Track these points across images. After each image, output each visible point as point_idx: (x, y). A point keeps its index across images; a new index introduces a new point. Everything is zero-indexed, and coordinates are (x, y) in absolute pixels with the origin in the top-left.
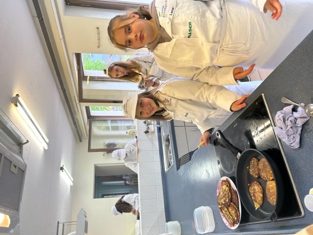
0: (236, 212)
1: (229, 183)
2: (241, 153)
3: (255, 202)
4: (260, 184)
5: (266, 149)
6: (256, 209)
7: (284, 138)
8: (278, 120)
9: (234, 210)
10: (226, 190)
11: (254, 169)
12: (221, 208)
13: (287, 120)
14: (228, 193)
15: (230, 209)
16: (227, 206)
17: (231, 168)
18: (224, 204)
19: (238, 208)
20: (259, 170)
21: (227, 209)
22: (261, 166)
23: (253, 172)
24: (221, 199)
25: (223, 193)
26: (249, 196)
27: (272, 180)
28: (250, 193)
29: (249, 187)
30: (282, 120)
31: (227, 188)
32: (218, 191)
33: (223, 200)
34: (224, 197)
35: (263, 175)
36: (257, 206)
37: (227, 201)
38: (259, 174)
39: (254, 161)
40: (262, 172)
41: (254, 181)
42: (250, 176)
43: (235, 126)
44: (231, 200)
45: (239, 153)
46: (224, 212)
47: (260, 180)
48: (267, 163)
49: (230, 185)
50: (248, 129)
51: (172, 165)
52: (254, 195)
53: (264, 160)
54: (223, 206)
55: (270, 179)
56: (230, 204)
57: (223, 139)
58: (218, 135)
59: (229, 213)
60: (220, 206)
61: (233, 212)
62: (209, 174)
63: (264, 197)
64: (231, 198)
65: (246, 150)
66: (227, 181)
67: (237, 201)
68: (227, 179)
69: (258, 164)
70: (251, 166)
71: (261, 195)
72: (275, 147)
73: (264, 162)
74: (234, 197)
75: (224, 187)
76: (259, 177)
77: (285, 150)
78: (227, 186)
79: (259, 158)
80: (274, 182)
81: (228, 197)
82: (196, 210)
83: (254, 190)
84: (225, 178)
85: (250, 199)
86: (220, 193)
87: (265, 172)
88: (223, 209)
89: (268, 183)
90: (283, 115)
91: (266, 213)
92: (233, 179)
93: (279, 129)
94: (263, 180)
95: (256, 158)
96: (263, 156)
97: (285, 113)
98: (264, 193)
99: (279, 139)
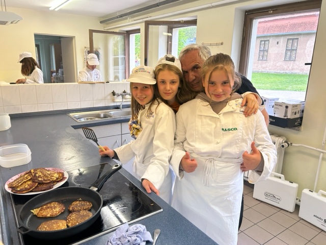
0: (26, 189)
1: (61, 180)
2: (97, 191)
3: (40, 209)
4: (62, 213)
5: (103, 217)
6: (32, 211)
7: (116, 234)
8: (136, 226)
9: (29, 187)
10: (53, 178)
11: (79, 206)
12: (30, 172)
13: (137, 236)
14: (49, 180)
15: (29, 183)
16: (34, 179)
17: (78, 182)
18: (35, 176)
19: (31, 191)
20: (79, 211)
21: (30, 180)
22: (85, 213)
23: (76, 205)
24: (41, 172)
25: (49, 174)
26: (46, 202)
27: (67, 225)
28: (50, 203)
29: (58, 202)
30: (136, 231)
31: (55, 179)
32: (50, 169)
33: (40, 174)
34: (45, 175)
35: (73, 216)
36: (35, 211)
37: (40, 179)
38: (74, 211)
39: (88, 205)
40: (77, 215)
41: (65, 206)
42: (71, 202)
43: (126, 183)
44: (41, 183)
45: (97, 189)
46: (26, 176)
47: (66, 213)
48: (87, 219)
49: (58, 182)
50: (123, 197)
51: (78, 120)
52: (48, 208)
53: (91, 215)
54: (33, 174)
55: (69, 223)
56: (36, 182)
57: (112, 171)
58: (116, 166)
59: (25, 182)
60: (32, 171)
61: (26, 186)
62: (69, 159)
63: (46, 219)
64: (44, 184)
65: (101, 196)
66: (63, 178)
67: (40, 189)
68: (66, 178)
69: (86, 209)
70: (83, 203)
71: (49, 215)
72: (105, 226)
73: (89, 216)
74: (45, 186)
75: (56, 175)
76: (70, 212)
77: (103, 237)
78: (57, 179)
79: (92, 210)
80: (66, 227)
81: (44, 180)
82: (26, 146)
83: (55, 208)
84: (66, 175)
85: (44, 204)
86: (48, 171)
87: (76, 218)
88: (29, 175)
89: (64, 222)
90: (142, 231)
91: (27, 222)
92: (66, 184)
93: (126, 229)
94: (67, 216)
95: (92, 207)
96: (96, 214)
97: (143, 233)
98: (52, 218)
99: (115, 230)
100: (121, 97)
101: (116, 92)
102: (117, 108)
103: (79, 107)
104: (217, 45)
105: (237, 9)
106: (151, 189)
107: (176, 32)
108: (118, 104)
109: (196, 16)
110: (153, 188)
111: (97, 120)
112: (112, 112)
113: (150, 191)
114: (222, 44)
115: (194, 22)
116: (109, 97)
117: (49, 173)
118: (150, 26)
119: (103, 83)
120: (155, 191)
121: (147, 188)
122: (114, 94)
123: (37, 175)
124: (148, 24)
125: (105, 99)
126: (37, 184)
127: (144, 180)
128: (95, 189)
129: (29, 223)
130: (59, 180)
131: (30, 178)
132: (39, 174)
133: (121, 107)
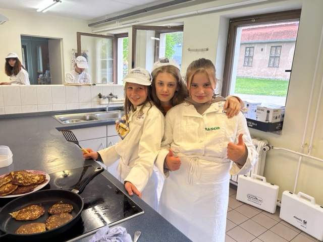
0: (5, 192)
1: (42, 183)
2: (79, 193)
3: (19, 212)
4: (41, 216)
5: (83, 220)
6: (11, 214)
7: (96, 237)
8: (116, 228)
9: (8, 190)
10: (34, 180)
11: (60, 209)
12: (10, 174)
13: (117, 239)
14: (30, 182)
15: (9, 185)
16: (13, 182)
17: (60, 185)
18: (15, 178)
19: (11, 194)
20: (59, 214)
21: (9, 182)
22: (65, 215)
23: (57, 207)
24: (22, 175)
25: (30, 177)
26: (26, 205)
27: (46, 228)
28: (30, 206)
29: (38, 205)
30: (117, 233)
31: (36, 181)
32: (32, 171)
33: (21, 176)
34: (25, 178)
35: (53, 219)
36: (14, 214)
37: (20, 182)
38: (54, 214)
39: (69, 208)
40: (57, 218)
41: (45, 209)
42: (51, 204)
43: (109, 186)
44: (20, 186)
45: (78, 191)
46: (6, 178)
47: (46, 217)
48: (67, 221)
49: (39, 184)
50: (105, 200)
51: (63, 122)
52: (28, 210)
53: (71, 218)
54: (13, 177)
55: (48, 226)
56: (16, 185)
57: (94, 174)
58: (98, 169)
59: (5, 185)
60: (13, 173)
61: (6, 189)
62: (52, 162)
63: (25, 222)
64: (24, 186)
65: (82, 199)
66: (45, 181)
67: (20, 192)
68: (47, 180)
69: (66, 212)
70: (64, 205)
71: (28, 218)
72: (86, 229)
73: (69, 218)
74: (25, 189)
75: (37, 178)
76: (50, 215)
77: (83, 240)
78: (38, 181)
79: (73, 213)
80: (45, 230)
81: (25, 183)
82: (8, 149)
83: (34, 210)
84: (48, 178)
85: (23, 206)
86: (29, 173)
87: (56, 221)
88: (9, 178)
89: (43, 225)
90: (122, 233)
91: (5, 225)
92: (48, 186)
93: (106, 231)
94: (47, 219)
95: (73, 210)
96: (76, 217)
97: (123, 236)
98: (31, 221)
99: (95, 233)
100: (107, 99)
101: (103, 94)
102: (103, 110)
103: (64, 109)
104: (202, 51)
105: (221, 17)
106: (133, 191)
107: (164, 37)
108: (104, 106)
109: (183, 22)
110: (135, 191)
111: (82, 122)
112: (98, 114)
113: (131, 194)
114: (207, 50)
115: (180, 28)
116: (95, 100)
117: (30, 175)
118: (137, 30)
119: (90, 85)
120: (138, 193)
121: (129, 190)
122: (100, 96)
123: (17, 178)
124: (135, 28)
125: (91, 101)
126: (17, 187)
127: (127, 183)
128: (77, 192)
129: (7, 226)
130: (40, 182)
131: (9, 180)
132: (19, 176)
133: (107, 109)
